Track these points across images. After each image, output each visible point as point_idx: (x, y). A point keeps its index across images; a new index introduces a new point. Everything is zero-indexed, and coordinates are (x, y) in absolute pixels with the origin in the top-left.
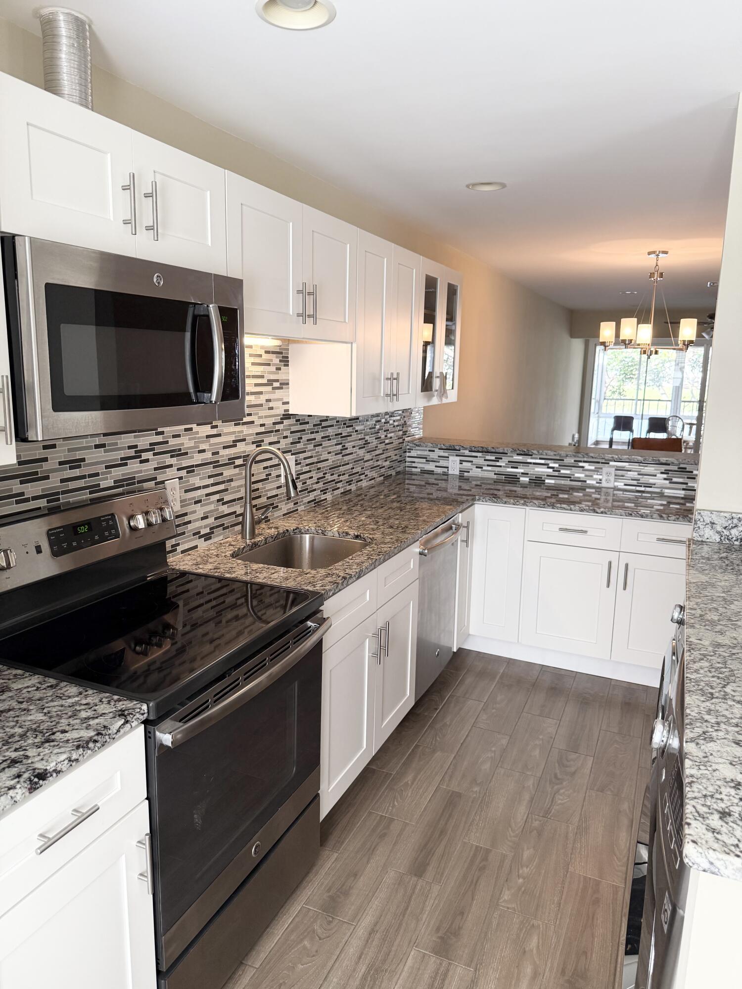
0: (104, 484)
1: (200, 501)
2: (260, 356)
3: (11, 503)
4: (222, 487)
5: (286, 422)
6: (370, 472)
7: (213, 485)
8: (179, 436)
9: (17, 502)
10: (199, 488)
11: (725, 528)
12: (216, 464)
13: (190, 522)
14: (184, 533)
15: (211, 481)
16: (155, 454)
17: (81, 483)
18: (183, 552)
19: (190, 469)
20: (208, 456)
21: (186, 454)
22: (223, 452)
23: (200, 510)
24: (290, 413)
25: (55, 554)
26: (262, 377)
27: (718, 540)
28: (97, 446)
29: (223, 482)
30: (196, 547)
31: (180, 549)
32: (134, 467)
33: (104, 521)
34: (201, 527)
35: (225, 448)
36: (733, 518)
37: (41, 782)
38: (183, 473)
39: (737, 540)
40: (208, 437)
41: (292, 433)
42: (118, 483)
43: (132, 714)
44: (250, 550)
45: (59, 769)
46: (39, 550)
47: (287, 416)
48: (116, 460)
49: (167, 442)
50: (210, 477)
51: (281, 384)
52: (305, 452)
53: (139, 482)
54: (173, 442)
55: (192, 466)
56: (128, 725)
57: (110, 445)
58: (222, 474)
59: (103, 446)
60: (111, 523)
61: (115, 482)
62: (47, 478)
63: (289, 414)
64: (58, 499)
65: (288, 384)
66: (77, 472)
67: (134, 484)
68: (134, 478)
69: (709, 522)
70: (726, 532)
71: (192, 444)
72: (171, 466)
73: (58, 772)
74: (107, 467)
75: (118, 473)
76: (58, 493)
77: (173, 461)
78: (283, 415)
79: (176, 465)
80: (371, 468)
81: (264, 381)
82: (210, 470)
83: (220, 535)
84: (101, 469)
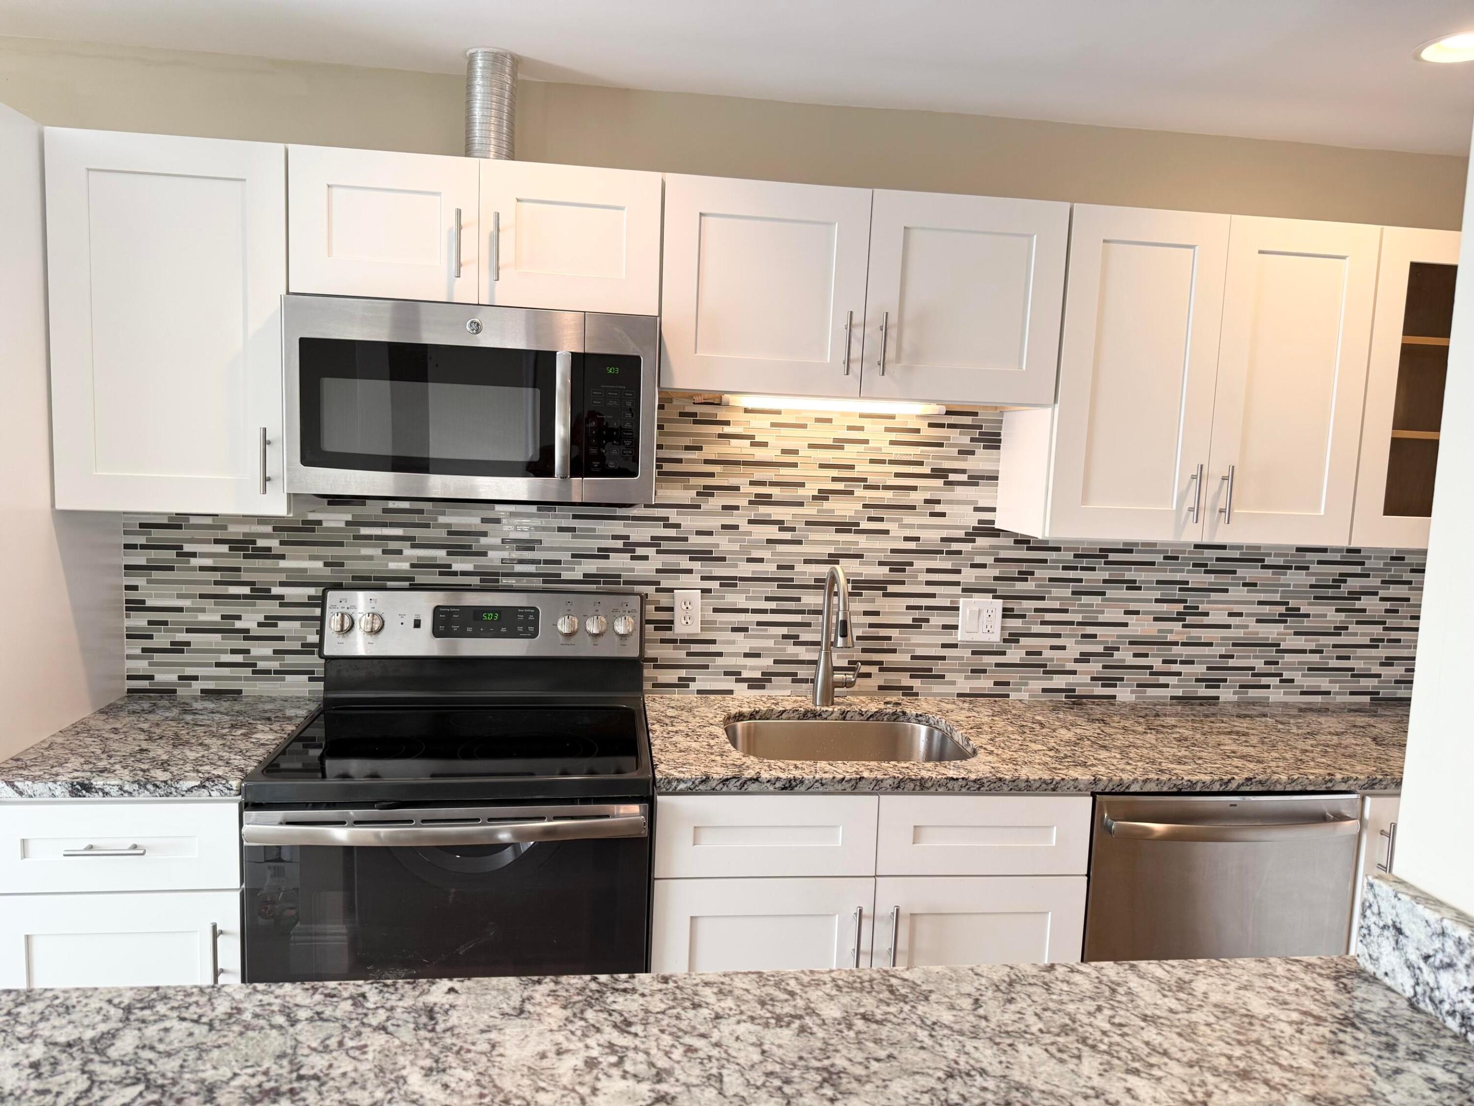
1: (745, 630)
2: (917, 431)
4: (797, 618)
5: (981, 542)
7: (773, 611)
8: (710, 533)
10: (745, 611)
12: (785, 583)
13: (720, 654)
14: (707, 667)
15: (773, 605)
16: (658, 552)
18: (700, 692)
19: (729, 582)
20: (769, 568)
21: (724, 559)
22: (800, 567)
23: (743, 643)
24: (997, 526)
25: (436, 633)
26: (921, 463)
28: (561, 529)
29: (801, 612)
30: (731, 692)
31: (694, 686)
32: (618, 562)
33: (521, 613)
34: (745, 667)
35: (806, 562)
38: (714, 585)
40: (769, 541)
41: (997, 560)
42: (589, 578)
46: (417, 624)
47: (988, 530)
48: (592, 549)
49: (686, 539)
50: (768, 599)
51: (969, 477)
53: (625, 583)
54: (695, 541)
55: (735, 578)
57: (582, 530)
58: (799, 599)
59: (573, 530)
60: (531, 617)
61: (585, 575)
63: (994, 529)
65: (996, 478)
66: (527, 555)
67: (619, 583)
68: (619, 576)
71: (736, 547)
72: (690, 571)
74: (573, 556)
75: (592, 566)
76: (497, 574)
77: (696, 565)
78: (974, 528)
79: (698, 572)
81: (926, 470)
82: (772, 589)
83: (784, 688)
84: (565, 556)
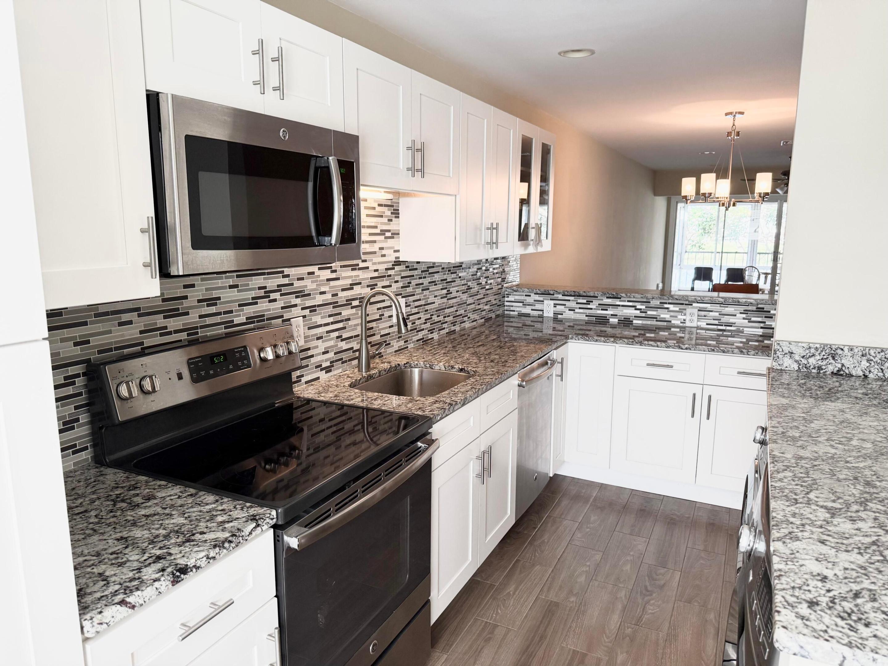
0: (237, 321)
1: (321, 338)
2: (374, 208)
3: (156, 336)
4: (340, 325)
5: (397, 268)
6: (472, 314)
7: (332, 323)
8: (302, 279)
9: (161, 335)
10: (320, 326)
11: (803, 357)
12: (335, 305)
13: (312, 356)
14: (307, 366)
15: (331, 319)
16: (281, 295)
17: (218, 319)
18: (307, 382)
19: (313, 309)
20: (328, 297)
21: (309, 295)
22: (341, 294)
23: (322, 346)
24: (401, 260)
25: (195, 380)
26: (376, 227)
27: (796, 368)
28: (231, 287)
29: (341, 321)
30: (318, 378)
31: (304, 380)
32: (263, 306)
33: (237, 352)
34: (322, 361)
35: (343, 290)
36: (810, 348)
37: (182, 576)
38: (307, 312)
39: (814, 368)
40: (328, 280)
41: (402, 278)
42: (250, 320)
43: (262, 519)
44: (366, 382)
45: (198, 565)
46: (180, 377)
47: (398, 263)
48: (248, 299)
49: (292, 284)
50: (330, 316)
51: (392, 234)
52: (414, 295)
53: (268, 319)
54: (297, 284)
55: (315, 306)
56: (259, 528)
57: (242, 285)
58: (340, 314)
59: (236, 286)
60: (243, 354)
61: (247, 319)
62: (187, 314)
63: (399, 261)
64: (197, 333)
65: (398, 234)
66: (213, 309)
67: (263, 320)
68: (263, 316)
69: (787, 352)
70: (804, 361)
71: (314, 286)
72: (295, 306)
73: (197, 568)
74: (240, 305)
75: (250, 310)
76: (197, 328)
77: (298, 301)
78: (395, 262)
79: (300, 305)
80: (473, 311)
81: (377, 231)
82: (330, 310)
83: (338, 368)
84: (234, 307)
